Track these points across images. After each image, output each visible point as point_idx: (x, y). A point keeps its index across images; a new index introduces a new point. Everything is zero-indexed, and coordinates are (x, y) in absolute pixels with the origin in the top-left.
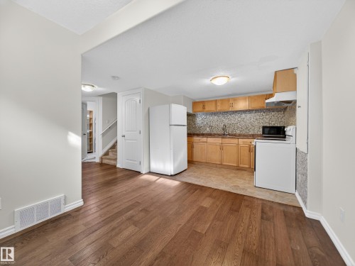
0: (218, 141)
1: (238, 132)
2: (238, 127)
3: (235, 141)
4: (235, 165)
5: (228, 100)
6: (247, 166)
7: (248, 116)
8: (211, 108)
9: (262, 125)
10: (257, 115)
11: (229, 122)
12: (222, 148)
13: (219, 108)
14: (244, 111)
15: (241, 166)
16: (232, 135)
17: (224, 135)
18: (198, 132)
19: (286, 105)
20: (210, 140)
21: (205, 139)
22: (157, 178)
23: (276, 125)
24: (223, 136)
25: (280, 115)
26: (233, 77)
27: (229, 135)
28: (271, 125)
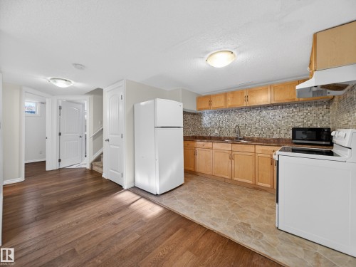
0: (227, 147)
1: (256, 136)
2: (256, 128)
3: (251, 148)
4: (251, 182)
5: (242, 92)
6: (268, 186)
7: (271, 113)
8: (218, 103)
9: (291, 126)
10: (284, 112)
11: (244, 122)
12: (232, 158)
13: (229, 104)
14: (266, 107)
15: (259, 184)
16: (248, 139)
17: (237, 138)
18: (204, 135)
19: (333, 93)
20: (217, 145)
21: (209, 144)
22: (138, 197)
23: (315, 126)
24: (235, 140)
25: (322, 110)
26: (240, 52)
27: (244, 139)
28: (306, 126)
